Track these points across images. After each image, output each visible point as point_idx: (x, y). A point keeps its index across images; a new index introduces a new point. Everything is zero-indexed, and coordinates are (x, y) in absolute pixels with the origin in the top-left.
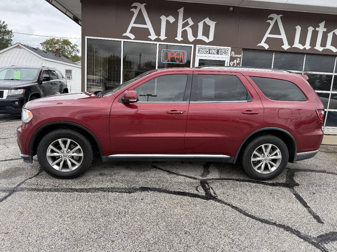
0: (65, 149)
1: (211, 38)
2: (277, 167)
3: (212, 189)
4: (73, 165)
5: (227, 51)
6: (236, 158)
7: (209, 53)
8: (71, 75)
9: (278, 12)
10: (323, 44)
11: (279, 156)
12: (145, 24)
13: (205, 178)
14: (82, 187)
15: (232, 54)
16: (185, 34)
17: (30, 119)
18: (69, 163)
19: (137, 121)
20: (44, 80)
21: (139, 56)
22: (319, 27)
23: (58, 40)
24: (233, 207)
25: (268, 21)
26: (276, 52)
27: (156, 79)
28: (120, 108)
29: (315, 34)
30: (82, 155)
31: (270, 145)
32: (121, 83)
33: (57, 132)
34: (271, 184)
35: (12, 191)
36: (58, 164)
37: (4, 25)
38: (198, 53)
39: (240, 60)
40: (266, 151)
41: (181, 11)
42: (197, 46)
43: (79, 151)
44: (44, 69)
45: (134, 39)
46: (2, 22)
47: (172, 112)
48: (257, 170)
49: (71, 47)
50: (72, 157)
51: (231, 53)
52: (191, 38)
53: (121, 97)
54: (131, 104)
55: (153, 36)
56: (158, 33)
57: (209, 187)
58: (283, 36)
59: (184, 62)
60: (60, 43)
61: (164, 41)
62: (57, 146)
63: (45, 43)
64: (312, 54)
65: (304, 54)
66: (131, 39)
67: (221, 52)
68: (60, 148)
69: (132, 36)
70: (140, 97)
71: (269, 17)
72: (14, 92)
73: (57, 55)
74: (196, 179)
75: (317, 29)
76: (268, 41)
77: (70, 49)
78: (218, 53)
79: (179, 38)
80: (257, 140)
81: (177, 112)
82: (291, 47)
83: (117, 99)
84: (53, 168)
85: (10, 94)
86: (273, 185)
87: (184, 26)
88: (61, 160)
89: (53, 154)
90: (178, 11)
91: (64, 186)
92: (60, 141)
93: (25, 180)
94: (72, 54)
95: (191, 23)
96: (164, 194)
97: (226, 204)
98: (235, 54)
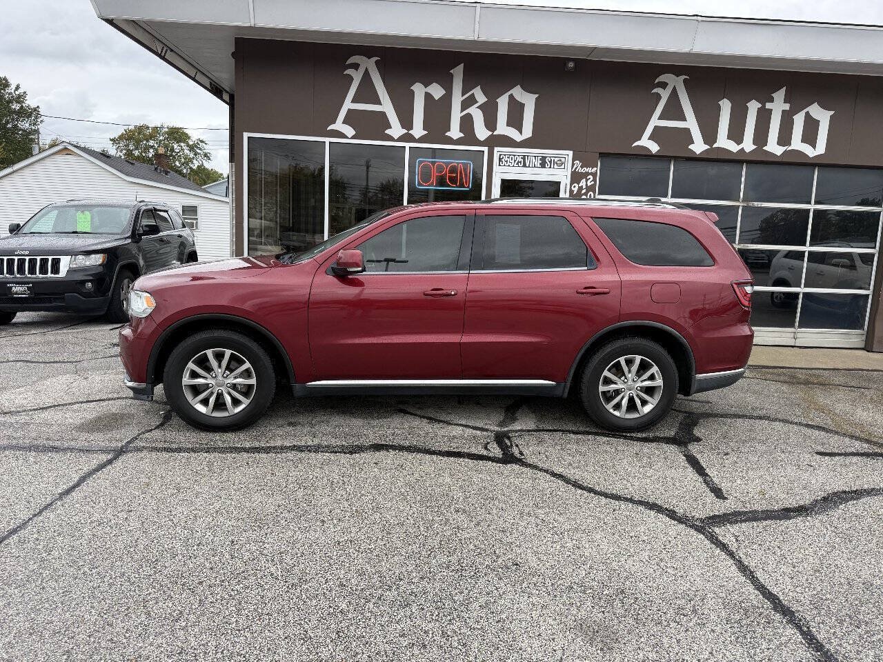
0: (220, 371)
1: (528, 131)
2: (655, 405)
3: (517, 446)
4: (236, 402)
5: (563, 160)
6: (568, 385)
7: (524, 166)
8: (197, 219)
9: (676, 70)
10: (785, 139)
11: (659, 382)
12: (379, 103)
13: (506, 429)
14: (257, 444)
15: (575, 166)
16: (467, 123)
17: (149, 311)
18: (228, 399)
19: (359, 312)
20: (146, 233)
21: (365, 168)
22: (772, 100)
23: (156, 130)
24: (554, 475)
25: (655, 91)
26: (676, 158)
27: (405, 226)
28: (330, 287)
29: (764, 118)
30: (253, 381)
31: (638, 358)
32: (326, 238)
33: (204, 336)
34: (643, 438)
35: (119, 452)
36: (205, 402)
37: (17, 93)
38: (500, 165)
39: (594, 180)
40: (630, 371)
41: (458, 73)
42: (496, 149)
43: (247, 374)
44: (144, 208)
45: (353, 137)
46: (13, 87)
47: (434, 292)
48: (611, 411)
49: (188, 145)
50: (234, 387)
51: (573, 165)
52: (482, 133)
53: (332, 263)
54: (350, 277)
55: (396, 130)
56: (407, 122)
57: (511, 444)
58: (691, 123)
59: (468, 187)
60: (161, 138)
61: (421, 140)
62: (203, 363)
63: (121, 137)
64: (759, 161)
65: (741, 162)
66: (347, 137)
67: (550, 162)
68: (209, 369)
69: (349, 131)
70: (368, 265)
71: (656, 81)
72: (83, 261)
73: (160, 169)
74: (487, 430)
75: (768, 106)
76: (657, 135)
77: (187, 152)
78: (543, 165)
79: (455, 132)
80: (608, 349)
81: (444, 292)
82: (711, 146)
83: (323, 269)
84: (196, 409)
85: (75, 266)
86: (646, 440)
87: (466, 105)
88: (212, 393)
89: (196, 380)
90: (451, 71)
91: (220, 443)
92: (210, 353)
93: (139, 435)
94: (191, 166)
95: (481, 98)
96: (419, 456)
97: (541, 470)
98: (582, 167)
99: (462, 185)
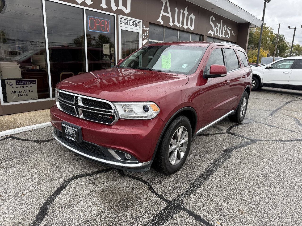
1: (129, 9)
5: (139, 23)
6: (236, 110)
7: (128, 24)
10: (187, 24)
17: (156, 114)
18: (180, 152)
22: (185, 10)
25: (162, 1)
26: (165, 27)
38: (120, 23)
39: (148, 33)
42: (119, 16)
47: (226, 82)
48: (241, 116)
51: (143, 26)
52: (114, 7)
59: (109, 32)
61: (90, 6)
64: (183, 30)
65: (178, 30)
67: (136, 24)
76: (163, 18)
78: (133, 25)
79: (104, 5)
82: (174, 24)
89: (172, 148)
98: (145, 27)
99: (107, 31)
